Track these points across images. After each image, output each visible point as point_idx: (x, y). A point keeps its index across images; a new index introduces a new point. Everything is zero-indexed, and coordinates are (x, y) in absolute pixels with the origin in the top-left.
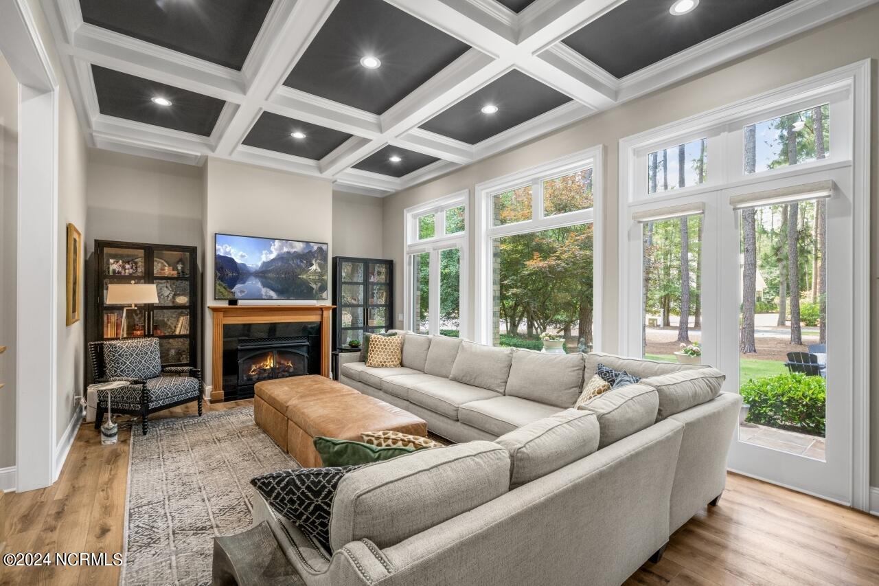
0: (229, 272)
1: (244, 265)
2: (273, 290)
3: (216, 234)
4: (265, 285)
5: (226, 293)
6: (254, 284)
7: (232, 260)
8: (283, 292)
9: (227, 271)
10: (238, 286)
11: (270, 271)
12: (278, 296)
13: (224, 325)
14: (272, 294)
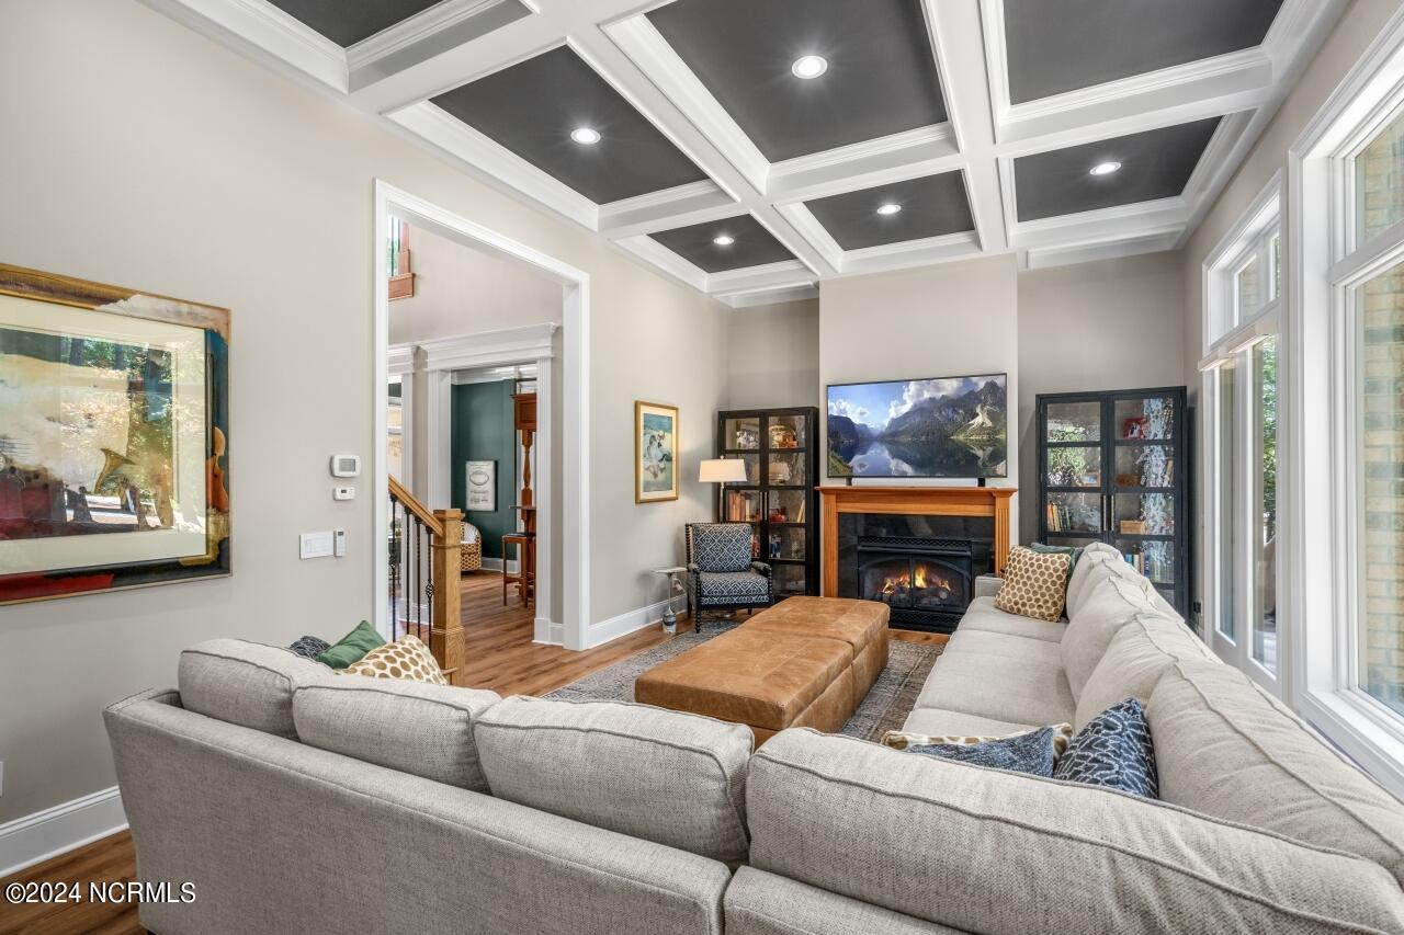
0: (849, 439)
1: (865, 425)
3: (828, 387)
4: (895, 455)
6: (879, 454)
7: (848, 420)
8: (924, 466)
9: (845, 439)
10: (857, 458)
11: (902, 433)
12: (916, 470)
13: (839, 514)
14: (907, 468)
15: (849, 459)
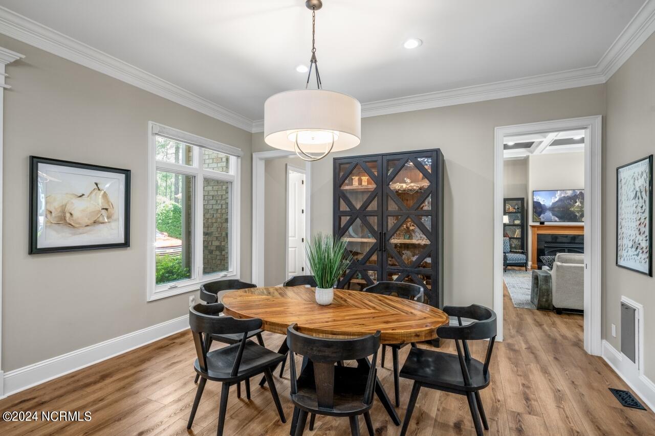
0: (539, 209)
1: (544, 205)
2: (557, 217)
3: (533, 191)
4: (553, 215)
5: (537, 219)
6: (549, 214)
7: (539, 203)
8: (562, 218)
9: (538, 209)
10: (542, 215)
11: (555, 207)
12: (559, 219)
13: (538, 234)
14: (557, 219)
15: (539, 216)
